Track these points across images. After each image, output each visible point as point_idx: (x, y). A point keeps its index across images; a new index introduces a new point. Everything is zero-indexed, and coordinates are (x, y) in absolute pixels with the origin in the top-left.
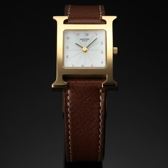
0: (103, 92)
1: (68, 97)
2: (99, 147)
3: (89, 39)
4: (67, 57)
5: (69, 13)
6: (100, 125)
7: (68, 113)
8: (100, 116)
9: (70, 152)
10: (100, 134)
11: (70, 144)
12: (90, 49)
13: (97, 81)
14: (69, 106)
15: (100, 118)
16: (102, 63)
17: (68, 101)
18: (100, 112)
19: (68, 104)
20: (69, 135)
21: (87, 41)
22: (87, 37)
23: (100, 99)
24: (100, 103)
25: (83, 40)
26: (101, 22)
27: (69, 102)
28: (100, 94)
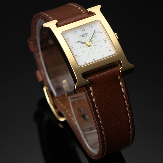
0: (121, 78)
1: (92, 94)
2: (130, 132)
3: (87, 34)
4: (76, 56)
5: (51, 18)
6: (128, 110)
7: (96, 109)
8: (125, 102)
9: (105, 147)
10: (129, 119)
11: (105, 139)
12: (93, 42)
13: (112, 69)
14: (95, 102)
15: (126, 103)
16: (110, 51)
17: (93, 97)
18: (124, 98)
19: (94, 100)
20: (102, 130)
21: (86, 36)
22: (84, 33)
23: (120, 86)
24: (122, 89)
25: (82, 36)
26: (88, 15)
27: (93, 99)
28: (120, 81)
